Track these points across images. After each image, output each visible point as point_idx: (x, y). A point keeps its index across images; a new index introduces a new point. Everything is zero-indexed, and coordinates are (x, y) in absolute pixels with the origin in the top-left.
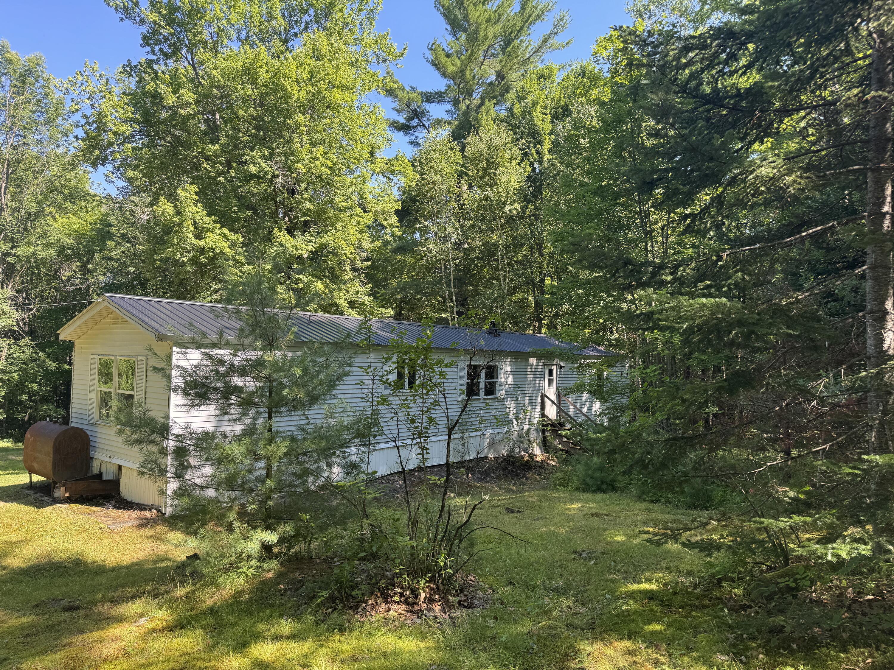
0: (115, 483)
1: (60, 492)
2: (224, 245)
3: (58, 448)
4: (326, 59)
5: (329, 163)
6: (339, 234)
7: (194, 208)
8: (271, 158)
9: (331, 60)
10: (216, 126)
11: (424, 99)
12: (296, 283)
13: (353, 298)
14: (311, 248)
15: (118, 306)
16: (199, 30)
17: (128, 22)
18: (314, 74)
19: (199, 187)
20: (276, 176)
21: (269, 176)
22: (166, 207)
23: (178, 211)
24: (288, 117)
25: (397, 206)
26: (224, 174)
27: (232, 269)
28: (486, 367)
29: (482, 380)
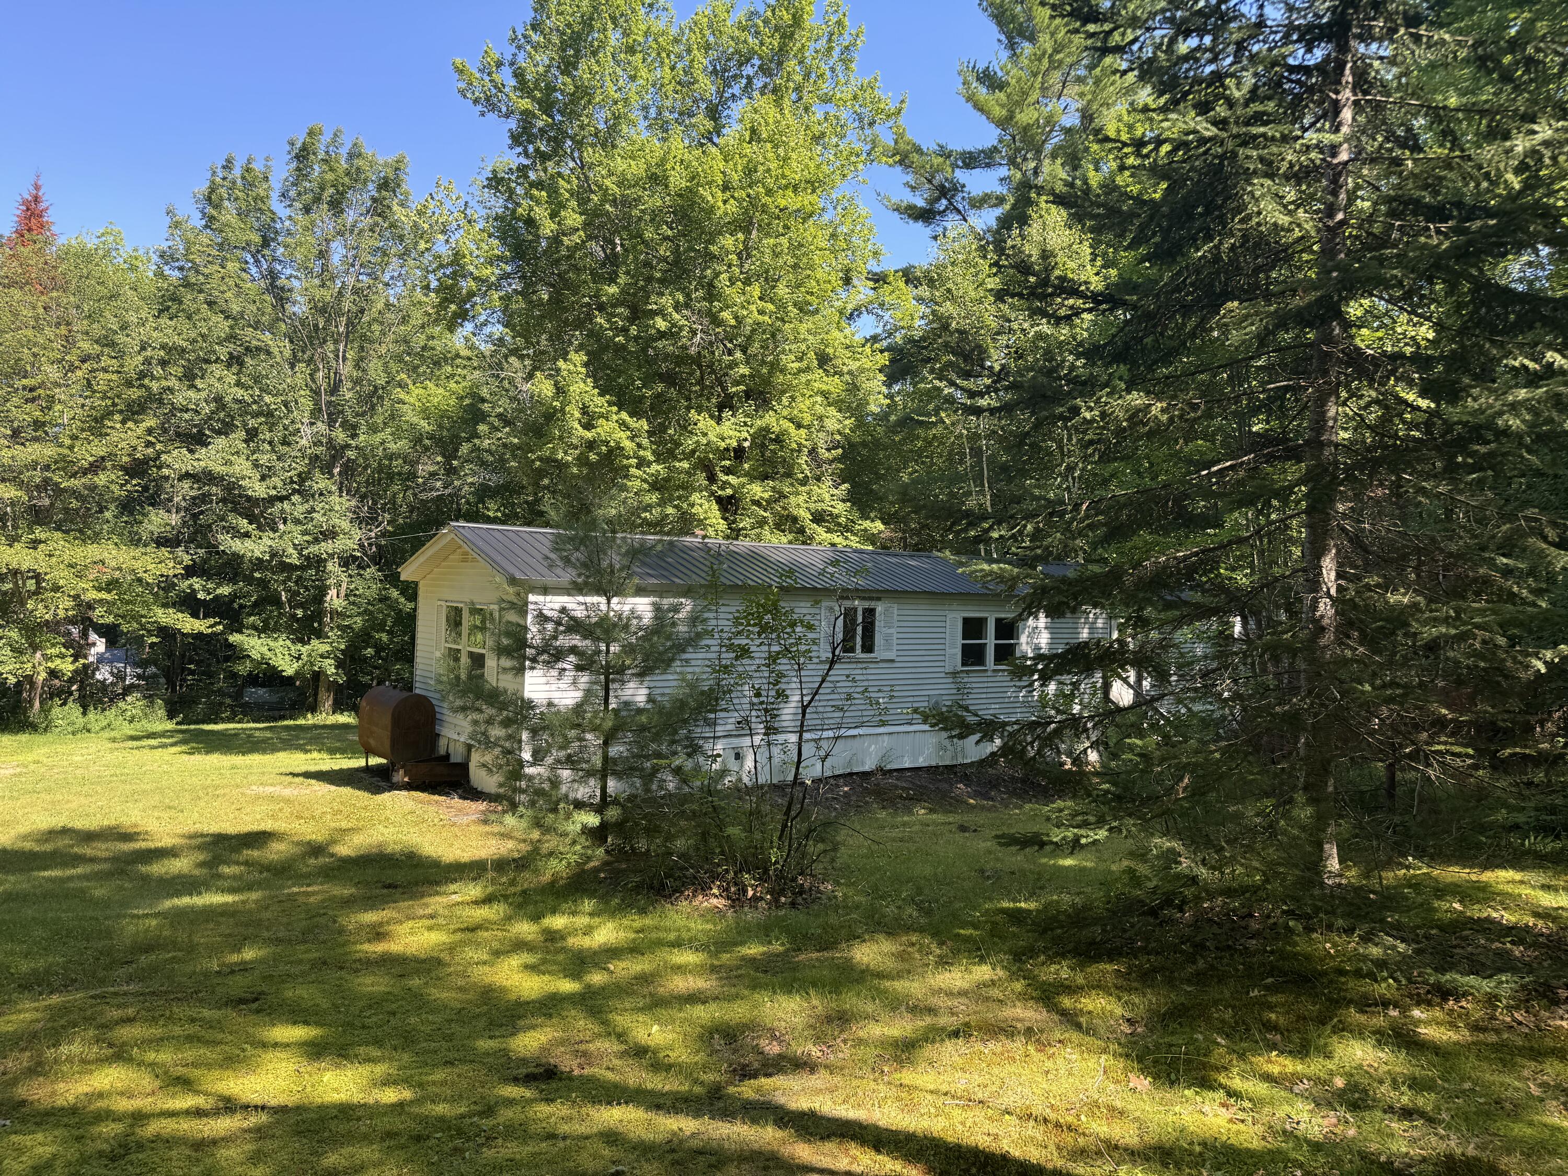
0: (464, 767)
1: (400, 776)
2: (622, 436)
3: (397, 720)
4: (769, 145)
5: (771, 307)
6: (785, 413)
7: (582, 385)
8: (687, 306)
9: (776, 147)
10: (615, 255)
11: (960, 163)
12: (723, 488)
13: (820, 506)
14: (745, 435)
15: (466, 540)
16: (586, 122)
17: (492, 116)
18: (749, 171)
19: (588, 354)
20: (694, 333)
21: (684, 333)
22: (544, 387)
23: (560, 391)
24: (711, 241)
25: (884, 359)
26: (625, 330)
27: (633, 471)
28: (999, 621)
29: (990, 641)
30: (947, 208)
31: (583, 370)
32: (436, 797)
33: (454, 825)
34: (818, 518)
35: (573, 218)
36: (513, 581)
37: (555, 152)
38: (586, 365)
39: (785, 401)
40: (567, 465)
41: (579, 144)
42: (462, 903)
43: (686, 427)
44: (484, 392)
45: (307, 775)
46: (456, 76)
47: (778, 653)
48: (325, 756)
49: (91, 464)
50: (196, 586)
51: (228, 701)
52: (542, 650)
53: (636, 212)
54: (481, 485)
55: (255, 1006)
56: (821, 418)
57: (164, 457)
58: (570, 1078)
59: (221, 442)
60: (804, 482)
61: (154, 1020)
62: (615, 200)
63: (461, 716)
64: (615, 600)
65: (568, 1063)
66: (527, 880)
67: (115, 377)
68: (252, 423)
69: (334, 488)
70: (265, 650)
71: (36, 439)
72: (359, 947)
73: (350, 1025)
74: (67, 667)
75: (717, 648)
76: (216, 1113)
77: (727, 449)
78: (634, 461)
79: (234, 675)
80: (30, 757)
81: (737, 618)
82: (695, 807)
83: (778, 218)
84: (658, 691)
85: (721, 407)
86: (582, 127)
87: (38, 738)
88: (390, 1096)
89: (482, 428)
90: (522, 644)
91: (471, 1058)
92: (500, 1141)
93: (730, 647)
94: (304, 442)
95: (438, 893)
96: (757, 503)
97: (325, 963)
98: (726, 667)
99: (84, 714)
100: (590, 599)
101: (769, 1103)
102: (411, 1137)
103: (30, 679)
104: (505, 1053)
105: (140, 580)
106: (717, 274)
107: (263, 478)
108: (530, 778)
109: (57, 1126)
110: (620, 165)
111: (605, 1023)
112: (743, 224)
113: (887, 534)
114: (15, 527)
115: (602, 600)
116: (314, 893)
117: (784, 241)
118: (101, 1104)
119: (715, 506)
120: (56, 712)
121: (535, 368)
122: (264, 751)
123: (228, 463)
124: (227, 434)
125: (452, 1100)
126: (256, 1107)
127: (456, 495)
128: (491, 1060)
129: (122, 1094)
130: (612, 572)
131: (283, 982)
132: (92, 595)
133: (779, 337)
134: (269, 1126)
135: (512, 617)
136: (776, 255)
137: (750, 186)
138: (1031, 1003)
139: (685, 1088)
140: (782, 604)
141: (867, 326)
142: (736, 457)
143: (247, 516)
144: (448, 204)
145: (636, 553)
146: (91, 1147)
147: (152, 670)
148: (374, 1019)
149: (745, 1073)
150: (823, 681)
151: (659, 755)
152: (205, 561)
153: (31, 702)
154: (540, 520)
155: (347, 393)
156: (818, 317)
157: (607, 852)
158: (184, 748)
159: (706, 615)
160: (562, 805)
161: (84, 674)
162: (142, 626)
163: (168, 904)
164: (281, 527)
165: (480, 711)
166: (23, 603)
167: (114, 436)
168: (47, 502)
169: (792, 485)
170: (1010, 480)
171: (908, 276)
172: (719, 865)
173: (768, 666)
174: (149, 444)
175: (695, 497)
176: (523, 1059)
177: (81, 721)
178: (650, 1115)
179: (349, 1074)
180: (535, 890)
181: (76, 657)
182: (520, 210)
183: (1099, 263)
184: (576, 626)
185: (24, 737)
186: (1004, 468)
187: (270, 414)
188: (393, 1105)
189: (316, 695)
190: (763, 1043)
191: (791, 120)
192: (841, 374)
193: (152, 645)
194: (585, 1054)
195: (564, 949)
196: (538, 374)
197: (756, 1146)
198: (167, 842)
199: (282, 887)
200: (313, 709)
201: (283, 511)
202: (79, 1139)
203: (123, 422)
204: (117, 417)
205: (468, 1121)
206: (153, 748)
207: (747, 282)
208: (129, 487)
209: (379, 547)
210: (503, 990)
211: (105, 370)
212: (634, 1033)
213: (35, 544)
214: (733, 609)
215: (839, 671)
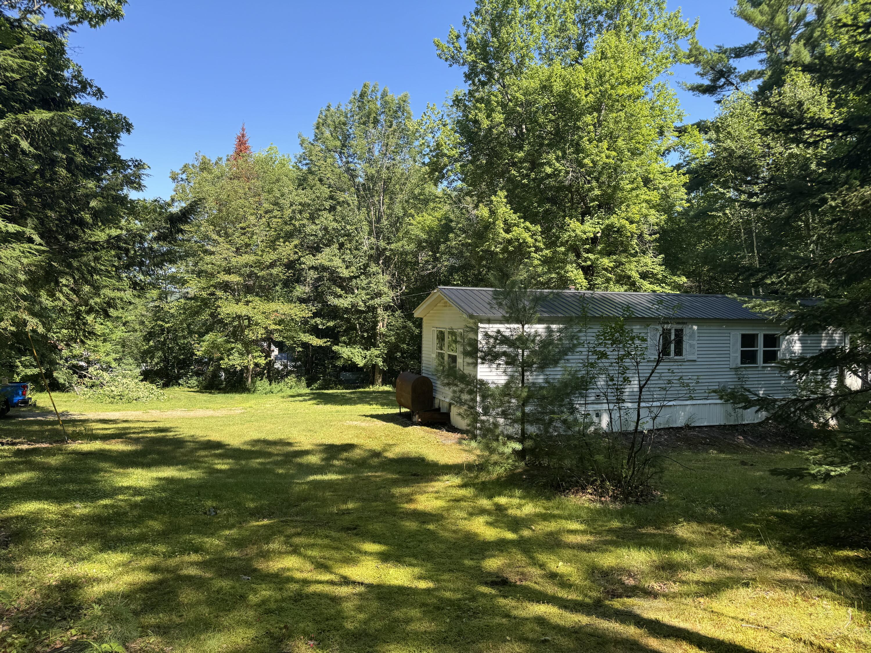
0: (447, 415)
1: (417, 418)
2: (526, 236)
3: (414, 390)
4: (612, 61)
5: (614, 153)
6: (623, 215)
7: (504, 209)
8: (563, 157)
9: (616, 61)
10: (522, 133)
11: (733, 55)
12: (585, 261)
13: (645, 269)
14: (598, 229)
15: (446, 295)
16: (505, 61)
17: (455, 66)
18: (601, 76)
19: (507, 191)
20: (567, 173)
21: (562, 174)
22: (484, 212)
23: (492, 213)
24: (578, 119)
25: (686, 179)
26: (528, 175)
27: (533, 254)
28: (765, 336)
29: (760, 348)
30: (725, 84)
31: (505, 200)
32: (434, 430)
33: (444, 445)
34: (644, 276)
35: (499, 117)
36: (471, 316)
37: (489, 80)
38: (506, 197)
39: (623, 208)
40: (497, 253)
41: (503, 75)
42: (452, 486)
43: (562, 228)
44: (452, 216)
45: (372, 416)
46: (436, 48)
47: (624, 355)
48: (379, 407)
49: (271, 263)
50: (318, 322)
51: (333, 379)
52: (487, 354)
53: (534, 109)
54: (452, 266)
55: (355, 531)
56: (646, 216)
57: (302, 259)
58: (515, 586)
59: (327, 250)
60: (635, 255)
61: (308, 535)
62: (522, 104)
63: (447, 388)
64: (526, 326)
65: (513, 578)
66: (484, 477)
67: (280, 220)
68: (341, 240)
69: (380, 271)
70: (349, 353)
71: (246, 253)
72: (402, 505)
73: (400, 545)
74: (262, 361)
75: (586, 353)
76: (340, 584)
77: (587, 239)
78: (533, 249)
79: (335, 366)
80: (248, 405)
81: (598, 336)
82: (576, 442)
83: (618, 101)
84: (552, 377)
85: (583, 215)
86: (504, 65)
87: (251, 396)
88: (423, 585)
89: (451, 235)
90: (476, 350)
91: (463, 569)
92: (480, 615)
93: (595, 352)
94: (365, 248)
95: (438, 480)
96: (606, 270)
97: (386, 513)
98: (592, 364)
99: (270, 384)
100: (513, 326)
101: (631, 612)
102: (435, 607)
103: (246, 368)
104: (479, 568)
105: (292, 319)
106: (581, 138)
107: (347, 268)
108: (483, 422)
109: (270, 582)
110: (525, 83)
111: (532, 558)
112: (597, 108)
113: (689, 284)
114: (239, 295)
115: (520, 326)
116: (378, 477)
117: (622, 114)
118: (288, 574)
119: (581, 272)
120: (258, 383)
121: (479, 202)
122: (351, 404)
123: (331, 260)
124: (330, 246)
125: (454, 591)
126: (359, 583)
127: (438, 272)
128: (472, 571)
129: (297, 570)
130: (525, 310)
131: (367, 520)
132: (273, 327)
133: (619, 170)
134: (366, 593)
135: (471, 336)
136: (616, 122)
137: (601, 85)
138: (797, 571)
139: (580, 598)
140: (626, 327)
141: (674, 158)
142: (592, 243)
143: (339, 287)
144: (433, 117)
145: (538, 300)
146: (285, 594)
147: (299, 363)
148: (412, 544)
149: (615, 595)
150: (653, 372)
151: (553, 413)
152: (321, 310)
153: (247, 379)
154: (482, 283)
155: (385, 222)
156: (643, 156)
157: (526, 464)
158: (314, 402)
159: (580, 334)
160: (500, 438)
161: (270, 365)
162: (295, 342)
163: (311, 478)
164: (356, 291)
165: (457, 385)
166: (243, 331)
167: (280, 249)
168: (251, 283)
169: (627, 257)
170: (772, 247)
171: (702, 127)
172: (591, 476)
173: (618, 363)
174: (296, 253)
175: (569, 267)
176: (489, 573)
177: (269, 388)
178: (561, 611)
179: (402, 571)
180: (489, 482)
181: (266, 357)
182: (470, 116)
183: (833, 105)
184: (505, 340)
185: (244, 395)
186: (767, 240)
187: (349, 235)
188: (424, 590)
189: (374, 376)
190: (624, 578)
191: (625, 44)
192: (658, 189)
193: (299, 352)
194: (522, 574)
195: (507, 516)
196: (481, 205)
197: (624, 636)
198: (308, 447)
199: (362, 472)
200: (373, 383)
201: (357, 283)
202: (281, 589)
203: (284, 242)
204: (281, 240)
205: (463, 602)
206: (301, 401)
207: (600, 140)
208: (287, 274)
209: (401, 300)
210: (476, 535)
211: (275, 217)
212: (549, 565)
213: (247, 303)
214: (596, 331)
215: (662, 367)
